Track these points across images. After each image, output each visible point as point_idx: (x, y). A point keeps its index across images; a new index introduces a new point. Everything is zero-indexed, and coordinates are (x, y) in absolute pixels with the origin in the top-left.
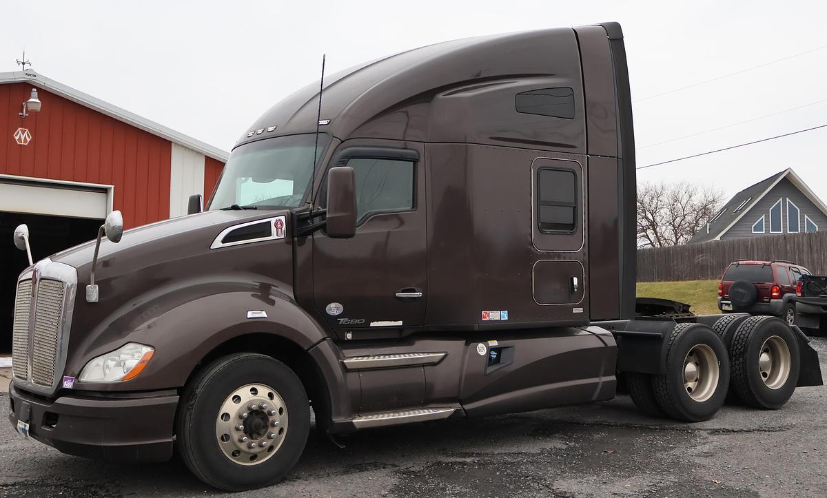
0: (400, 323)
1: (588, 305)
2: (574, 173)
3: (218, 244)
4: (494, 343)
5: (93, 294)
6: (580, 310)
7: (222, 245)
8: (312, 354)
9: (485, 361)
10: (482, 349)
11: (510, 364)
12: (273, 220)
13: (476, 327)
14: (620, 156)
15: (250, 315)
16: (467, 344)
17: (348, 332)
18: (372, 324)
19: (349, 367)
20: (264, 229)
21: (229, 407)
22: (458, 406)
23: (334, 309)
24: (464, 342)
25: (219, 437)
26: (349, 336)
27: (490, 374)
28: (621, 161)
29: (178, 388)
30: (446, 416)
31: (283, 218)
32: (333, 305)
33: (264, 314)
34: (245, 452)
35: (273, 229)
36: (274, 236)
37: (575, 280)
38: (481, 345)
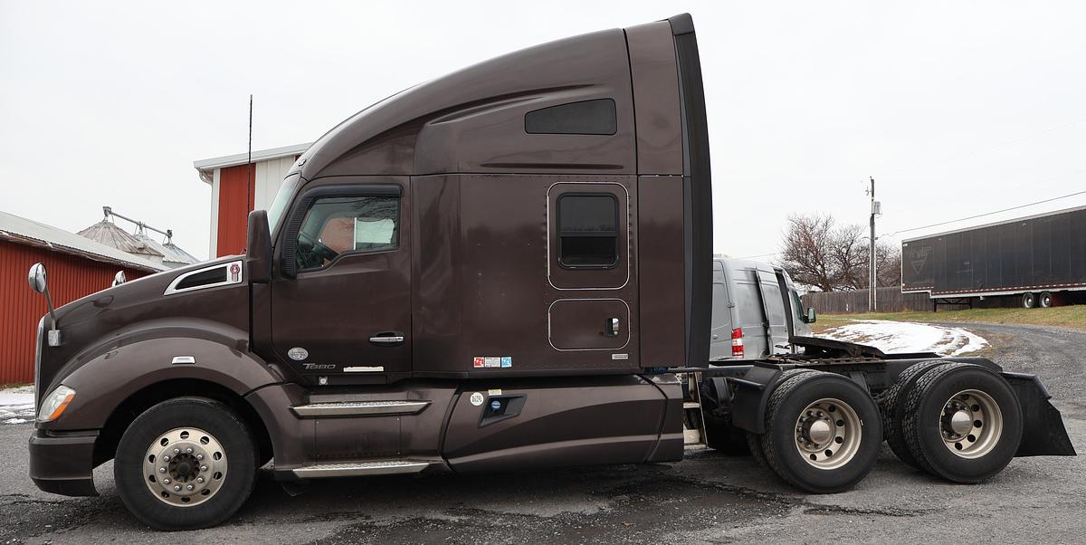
0: (381, 369)
1: (637, 351)
2: (615, 198)
3: (171, 290)
4: (498, 392)
5: (54, 337)
6: (624, 356)
7: (175, 291)
8: (249, 400)
9: (479, 412)
10: (477, 399)
11: (518, 415)
12: (229, 266)
13: (466, 375)
14: (688, 173)
15: (175, 360)
16: (458, 392)
17: (323, 377)
18: (345, 370)
19: (301, 414)
20: (219, 275)
21: (157, 449)
22: (439, 460)
23: (297, 354)
24: (453, 390)
25: (146, 478)
26: (323, 381)
27: (484, 426)
28: (688, 181)
29: (100, 429)
30: (418, 471)
31: (240, 263)
32: (295, 350)
33: (192, 360)
34: (174, 494)
35: (229, 274)
36: (230, 281)
37: (615, 320)
38: (476, 394)
